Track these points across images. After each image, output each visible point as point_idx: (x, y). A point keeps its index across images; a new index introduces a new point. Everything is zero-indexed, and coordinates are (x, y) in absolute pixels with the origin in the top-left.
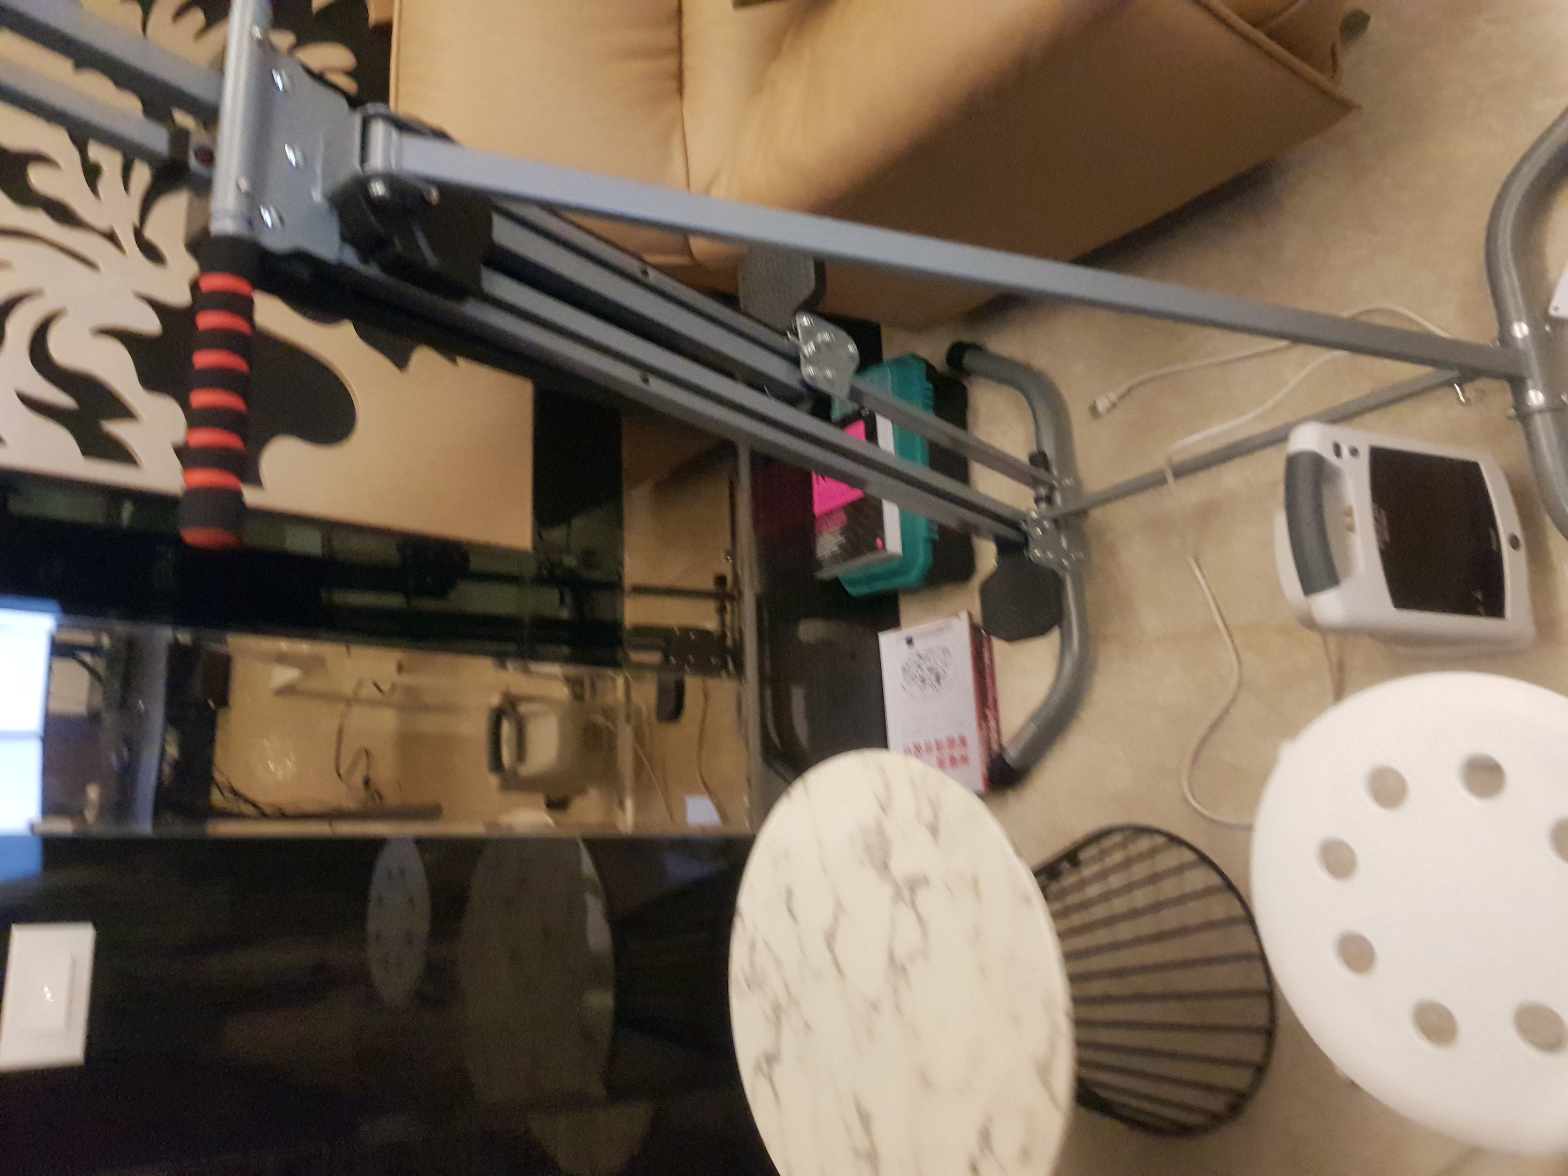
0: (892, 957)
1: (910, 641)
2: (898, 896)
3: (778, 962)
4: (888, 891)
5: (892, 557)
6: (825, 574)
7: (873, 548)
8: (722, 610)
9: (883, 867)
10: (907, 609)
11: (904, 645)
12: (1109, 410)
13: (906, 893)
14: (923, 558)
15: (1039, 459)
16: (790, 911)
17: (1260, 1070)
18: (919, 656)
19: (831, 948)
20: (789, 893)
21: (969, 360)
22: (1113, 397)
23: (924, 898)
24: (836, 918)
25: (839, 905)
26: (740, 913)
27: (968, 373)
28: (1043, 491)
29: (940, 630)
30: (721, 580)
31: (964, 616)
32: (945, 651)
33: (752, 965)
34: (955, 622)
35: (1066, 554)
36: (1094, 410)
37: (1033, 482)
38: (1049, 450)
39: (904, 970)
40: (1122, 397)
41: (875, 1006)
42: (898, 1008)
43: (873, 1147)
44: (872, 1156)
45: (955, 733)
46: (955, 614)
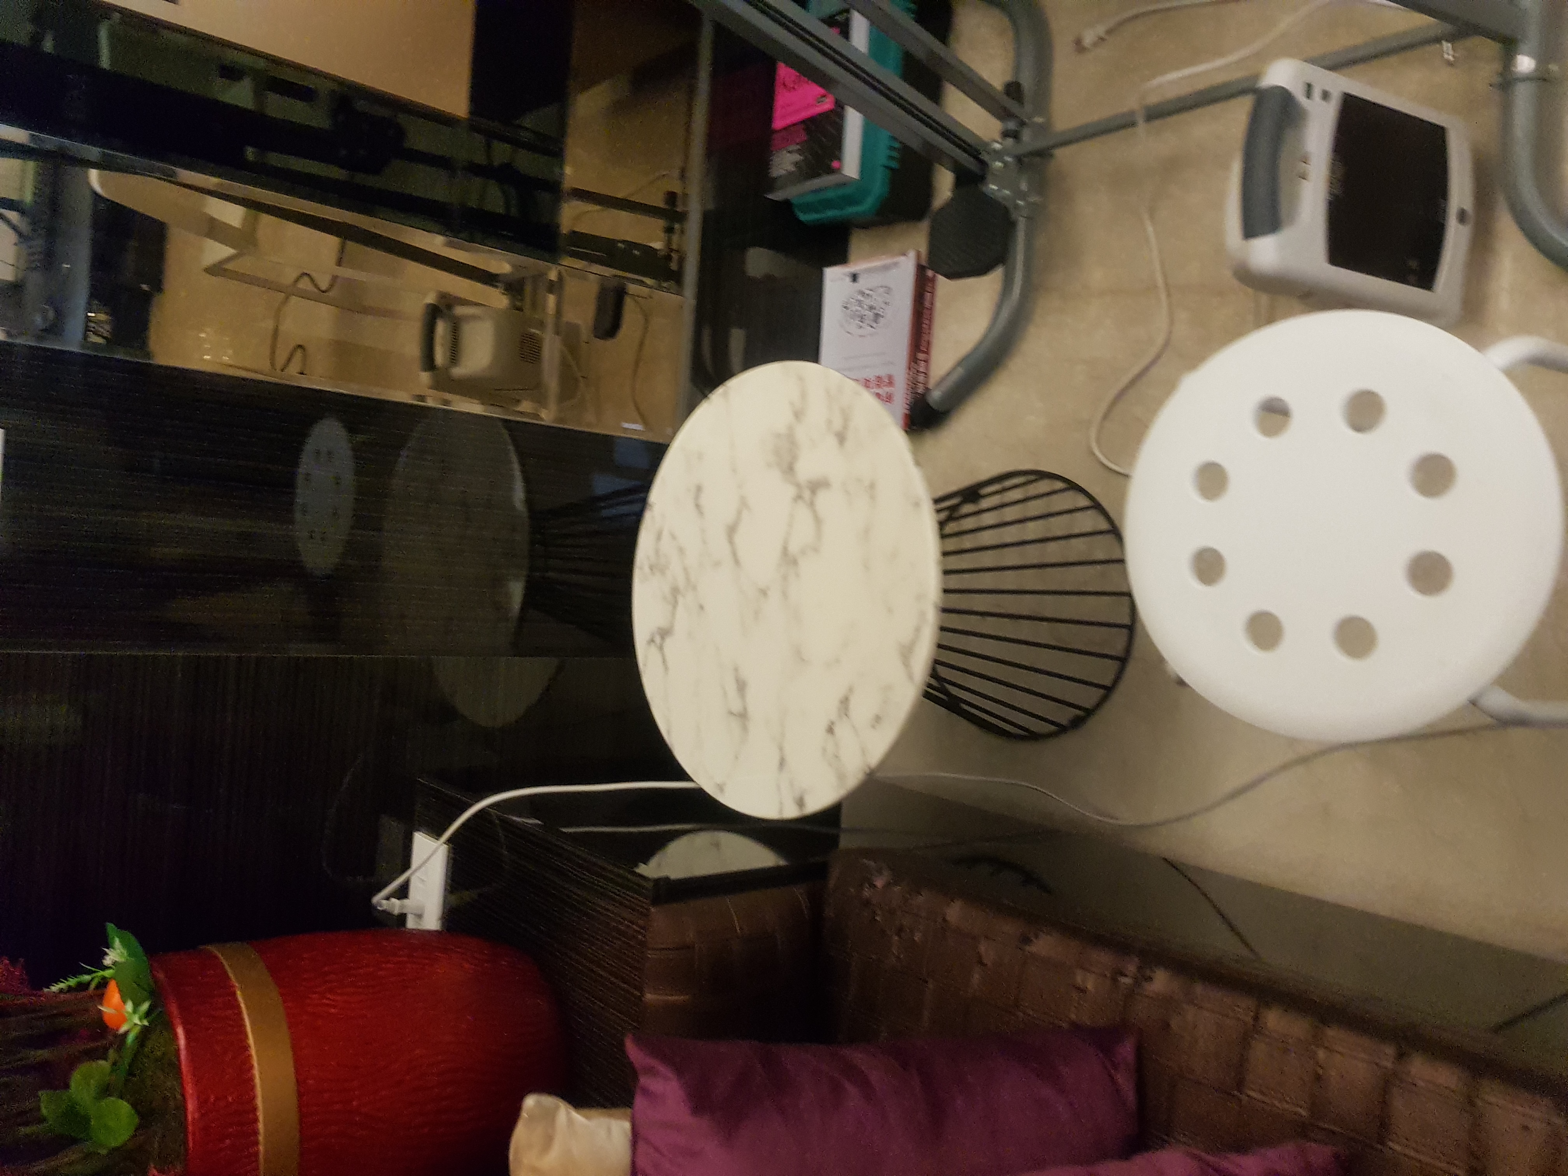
0: (785, 551)
1: (854, 277)
2: (799, 497)
3: (681, 550)
4: (790, 491)
5: (848, 182)
6: (777, 196)
7: (829, 170)
9: (789, 470)
10: (858, 243)
11: (848, 280)
12: (1095, 45)
13: (807, 494)
14: (878, 187)
15: (1014, 90)
16: (698, 506)
17: (1109, 690)
18: (862, 293)
19: (731, 541)
20: (699, 489)
22: (1101, 30)
23: (823, 499)
24: (739, 513)
25: (744, 504)
26: (650, 505)
28: (1011, 125)
29: (886, 268)
30: (671, 197)
31: (912, 254)
32: (888, 290)
33: (657, 552)
34: (903, 258)
35: (1023, 196)
36: (1078, 44)
37: (1003, 114)
38: (1026, 81)
39: (795, 562)
40: (1109, 32)
41: (764, 592)
42: (785, 595)
43: (745, 709)
44: (743, 716)
45: (885, 373)
46: (904, 253)
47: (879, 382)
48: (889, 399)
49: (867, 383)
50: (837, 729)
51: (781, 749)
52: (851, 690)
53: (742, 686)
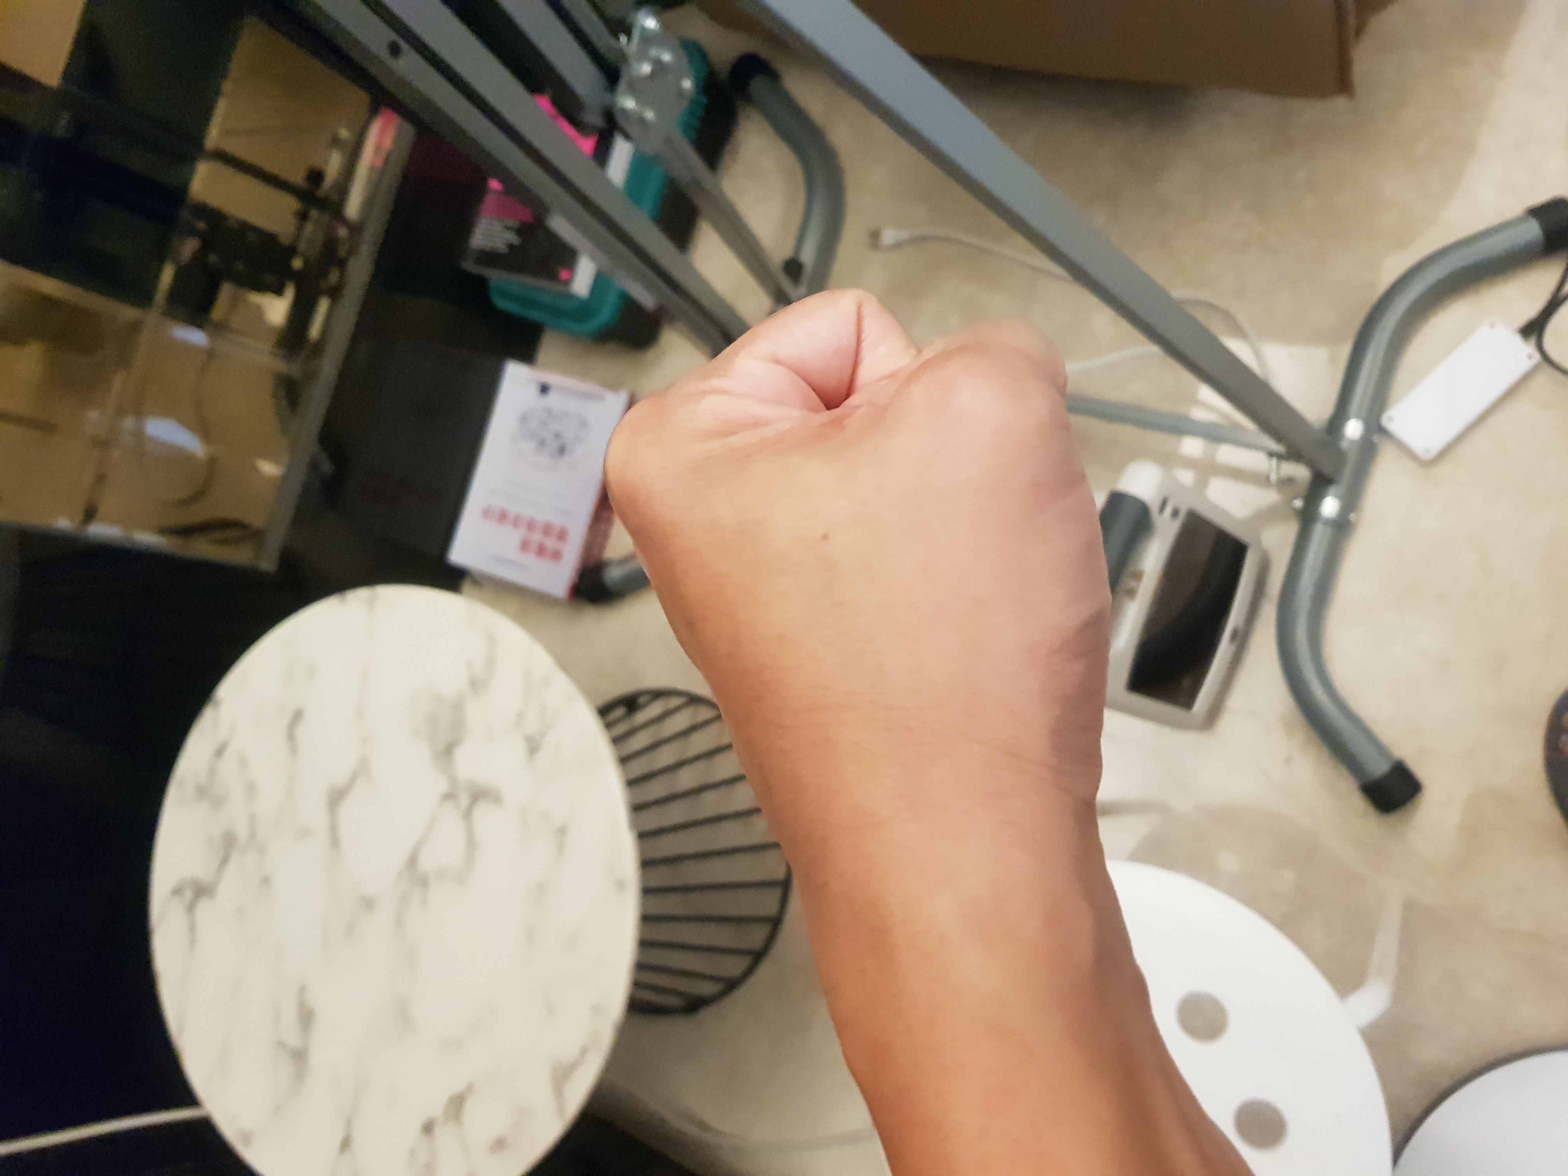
0: (413, 861)
1: (543, 389)
2: (449, 797)
3: (251, 789)
4: (439, 783)
5: (571, 297)
7: (552, 276)
8: (303, 216)
9: (445, 753)
11: (534, 390)
12: (892, 247)
13: (464, 799)
14: (607, 314)
15: (794, 268)
16: (291, 737)
18: (550, 412)
19: (332, 811)
20: (297, 716)
21: (758, 85)
22: (903, 235)
23: (483, 812)
24: (353, 779)
25: (364, 766)
27: (748, 99)
29: (587, 396)
30: (316, 178)
31: (622, 395)
32: (582, 424)
33: (212, 772)
36: (875, 236)
38: (808, 256)
39: (423, 882)
40: (911, 242)
41: (368, 904)
42: (399, 922)
43: (305, 1049)
44: (300, 1056)
45: (557, 521)
46: (613, 387)
47: (547, 530)
48: (556, 555)
49: (531, 526)
50: (438, 1130)
51: (349, 1123)
52: (470, 1089)
53: (306, 1016)
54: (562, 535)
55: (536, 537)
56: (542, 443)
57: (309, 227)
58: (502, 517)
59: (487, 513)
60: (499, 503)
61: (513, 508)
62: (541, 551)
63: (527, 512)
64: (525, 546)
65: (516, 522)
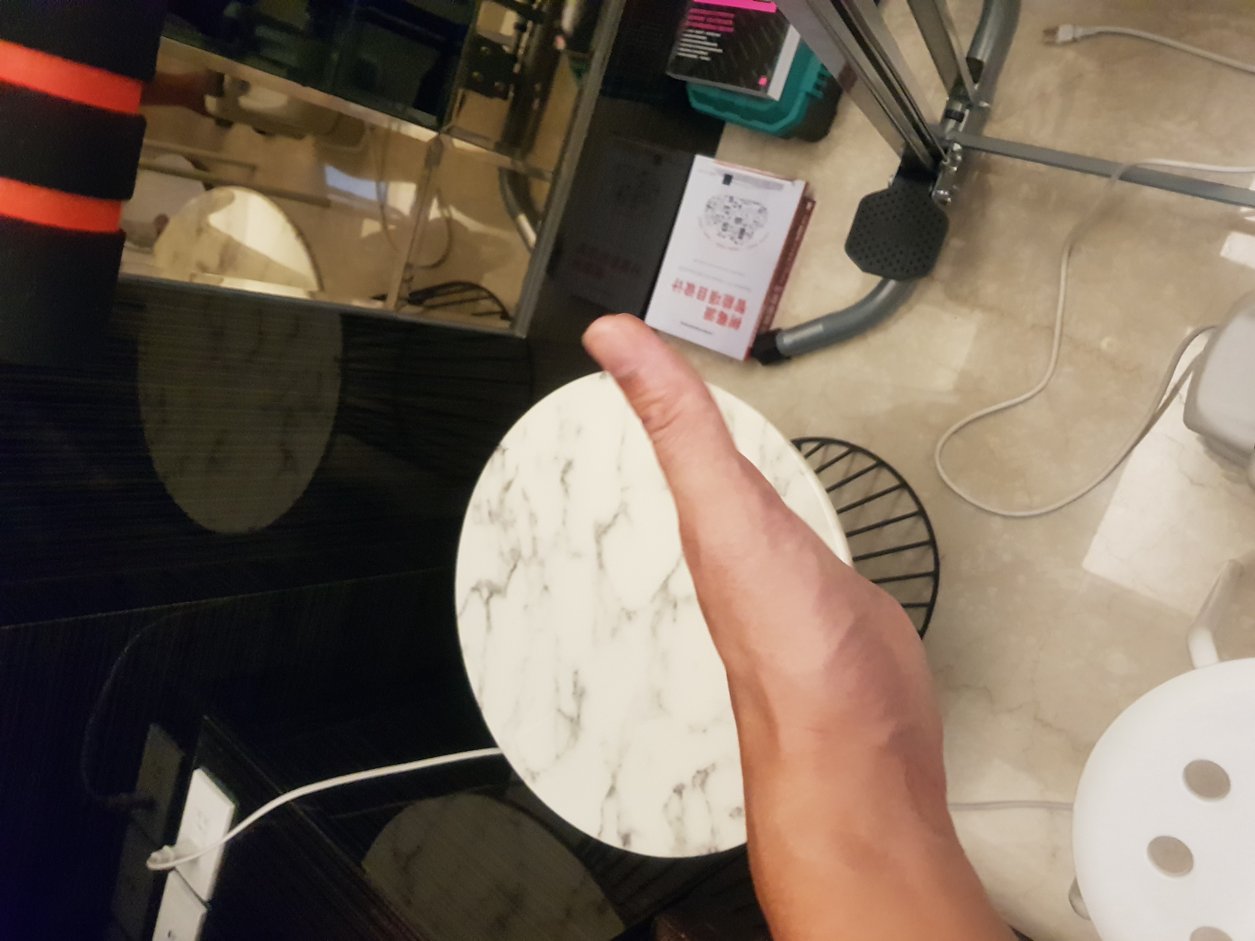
0: (665, 587)
1: (728, 179)
3: (533, 517)
7: (753, 81)
11: (721, 178)
12: (1067, 43)
14: (795, 113)
15: (976, 68)
16: (564, 482)
18: (731, 199)
19: (598, 540)
20: (568, 466)
22: (1079, 31)
24: (616, 516)
29: (767, 185)
31: (800, 185)
33: (501, 502)
34: (787, 183)
36: (1050, 35)
39: (673, 602)
40: (1088, 37)
41: (629, 616)
43: (579, 716)
44: (575, 722)
45: (738, 295)
46: (792, 179)
47: (729, 301)
48: (736, 324)
49: (714, 297)
50: (687, 793)
51: (614, 776)
52: (712, 765)
53: (579, 694)
54: (741, 307)
55: (719, 308)
56: (725, 226)
57: (526, 36)
58: (690, 288)
59: (676, 286)
60: (687, 278)
61: (699, 283)
62: (723, 319)
63: (712, 286)
64: (709, 314)
65: (702, 295)
